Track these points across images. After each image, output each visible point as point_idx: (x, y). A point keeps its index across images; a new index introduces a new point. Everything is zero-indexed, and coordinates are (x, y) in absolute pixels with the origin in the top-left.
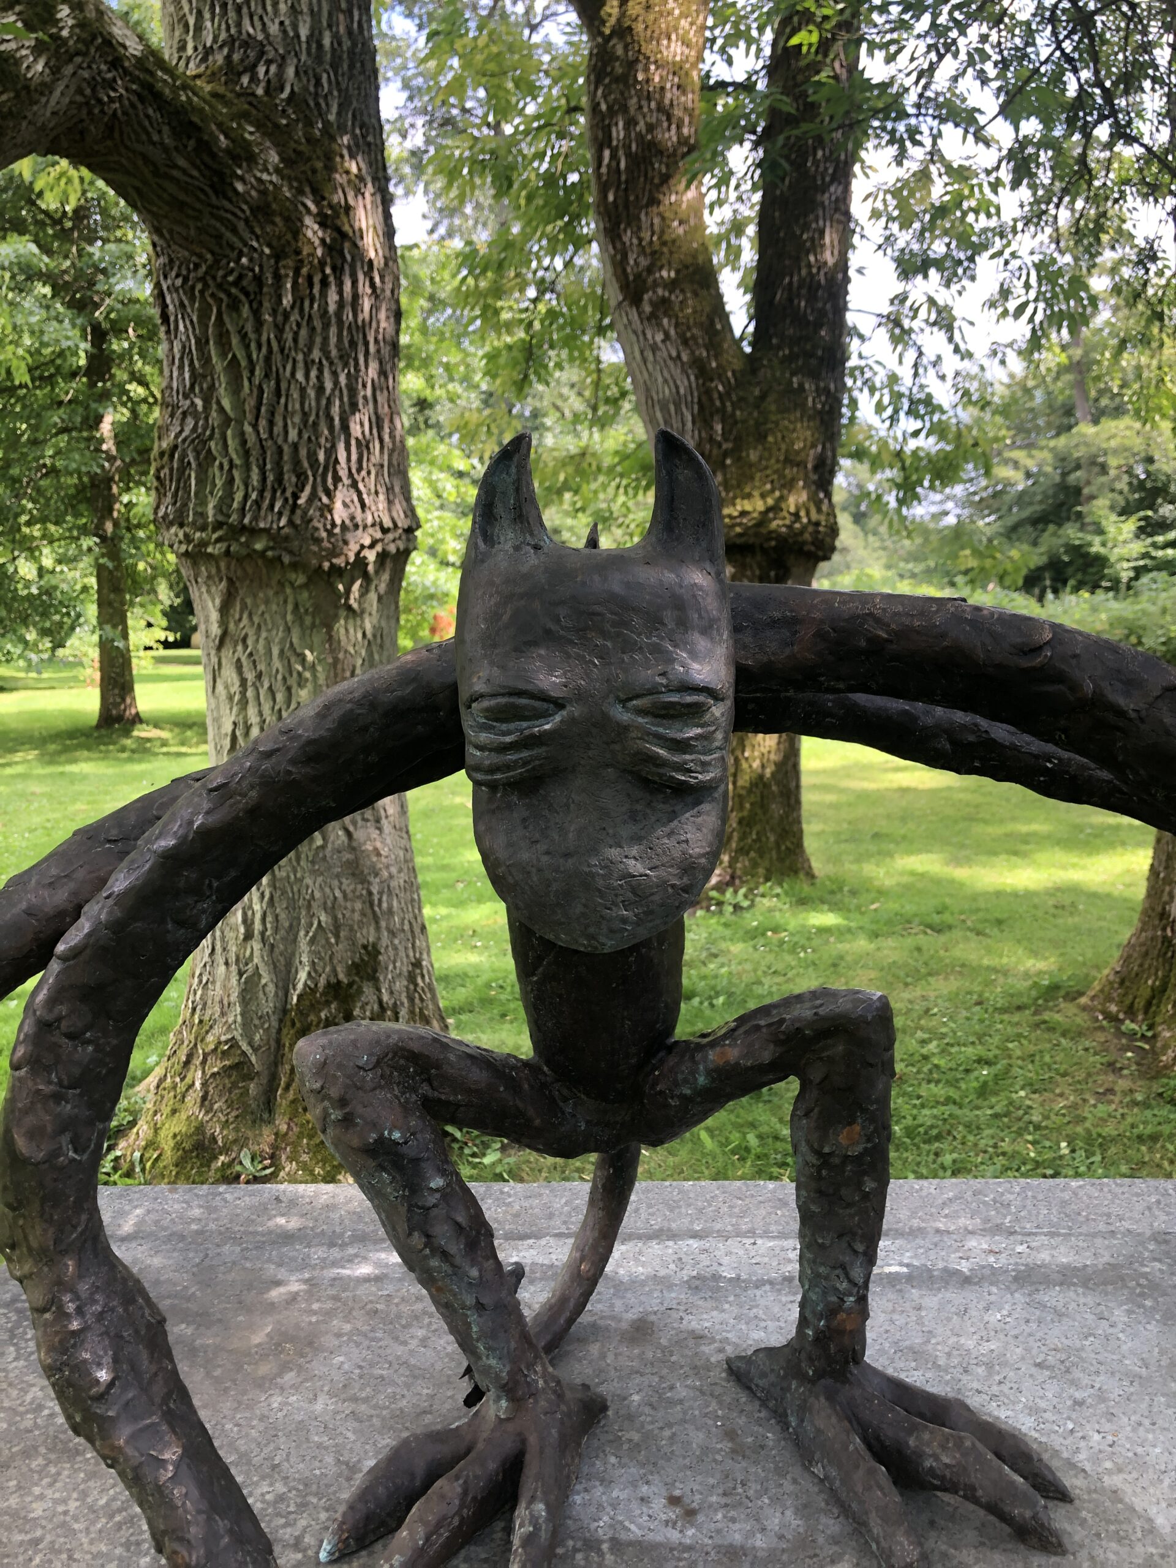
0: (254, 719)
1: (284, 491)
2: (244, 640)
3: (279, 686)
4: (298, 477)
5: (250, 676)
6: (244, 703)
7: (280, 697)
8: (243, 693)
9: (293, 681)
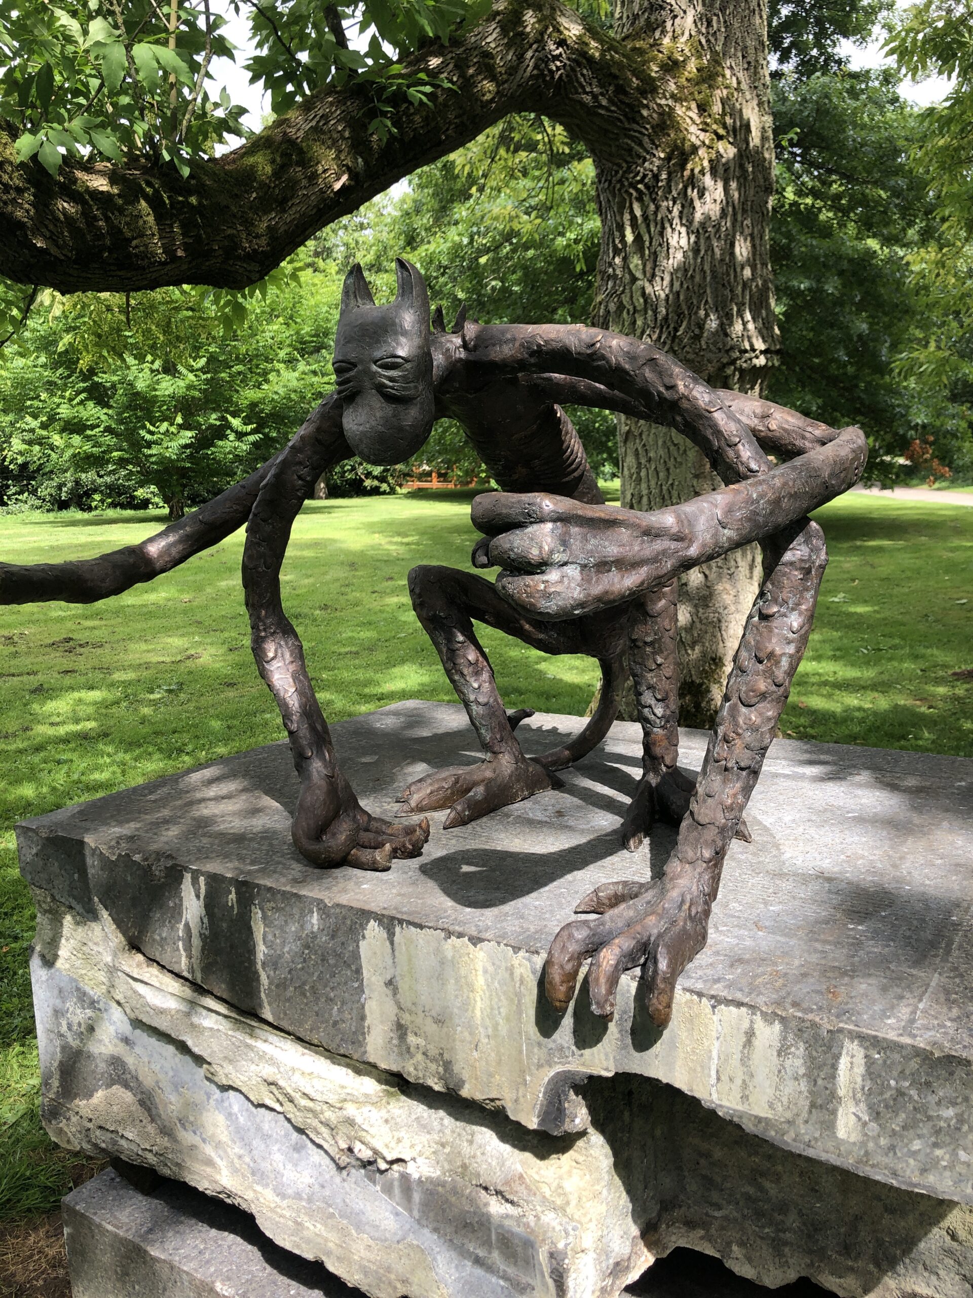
0: (645, 492)
1: (668, 327)
2: (641, 435)
3: (661, 468)
4: (679, 316)
5: (643, 461)
6: (639, 480)
7: (662, 475)
8: (638, 473)
9: (671, 464)
